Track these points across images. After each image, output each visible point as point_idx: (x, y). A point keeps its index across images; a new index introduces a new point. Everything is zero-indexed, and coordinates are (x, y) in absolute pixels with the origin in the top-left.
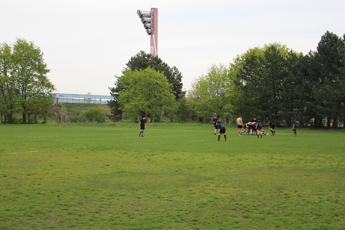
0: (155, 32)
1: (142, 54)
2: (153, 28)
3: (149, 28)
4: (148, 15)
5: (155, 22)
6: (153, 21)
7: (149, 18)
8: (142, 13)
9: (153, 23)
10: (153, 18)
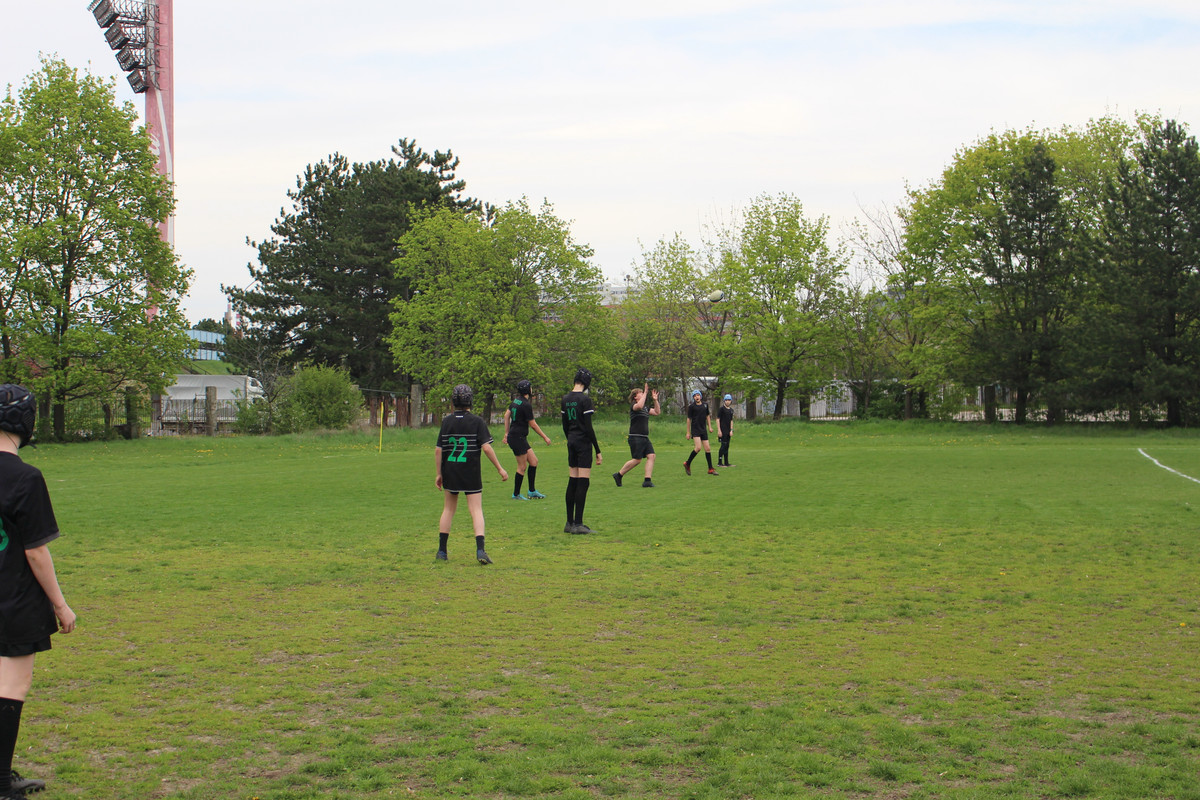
0: (163, 81)
1: (404, 152)
2: (157, 66)
3: (141, 67)
4: (136, 18)
5: (164, 42)
6: (157, 42)
7: (141, 30)
8: (117, 6)
9: (158, 48)
10: (157, 30)
